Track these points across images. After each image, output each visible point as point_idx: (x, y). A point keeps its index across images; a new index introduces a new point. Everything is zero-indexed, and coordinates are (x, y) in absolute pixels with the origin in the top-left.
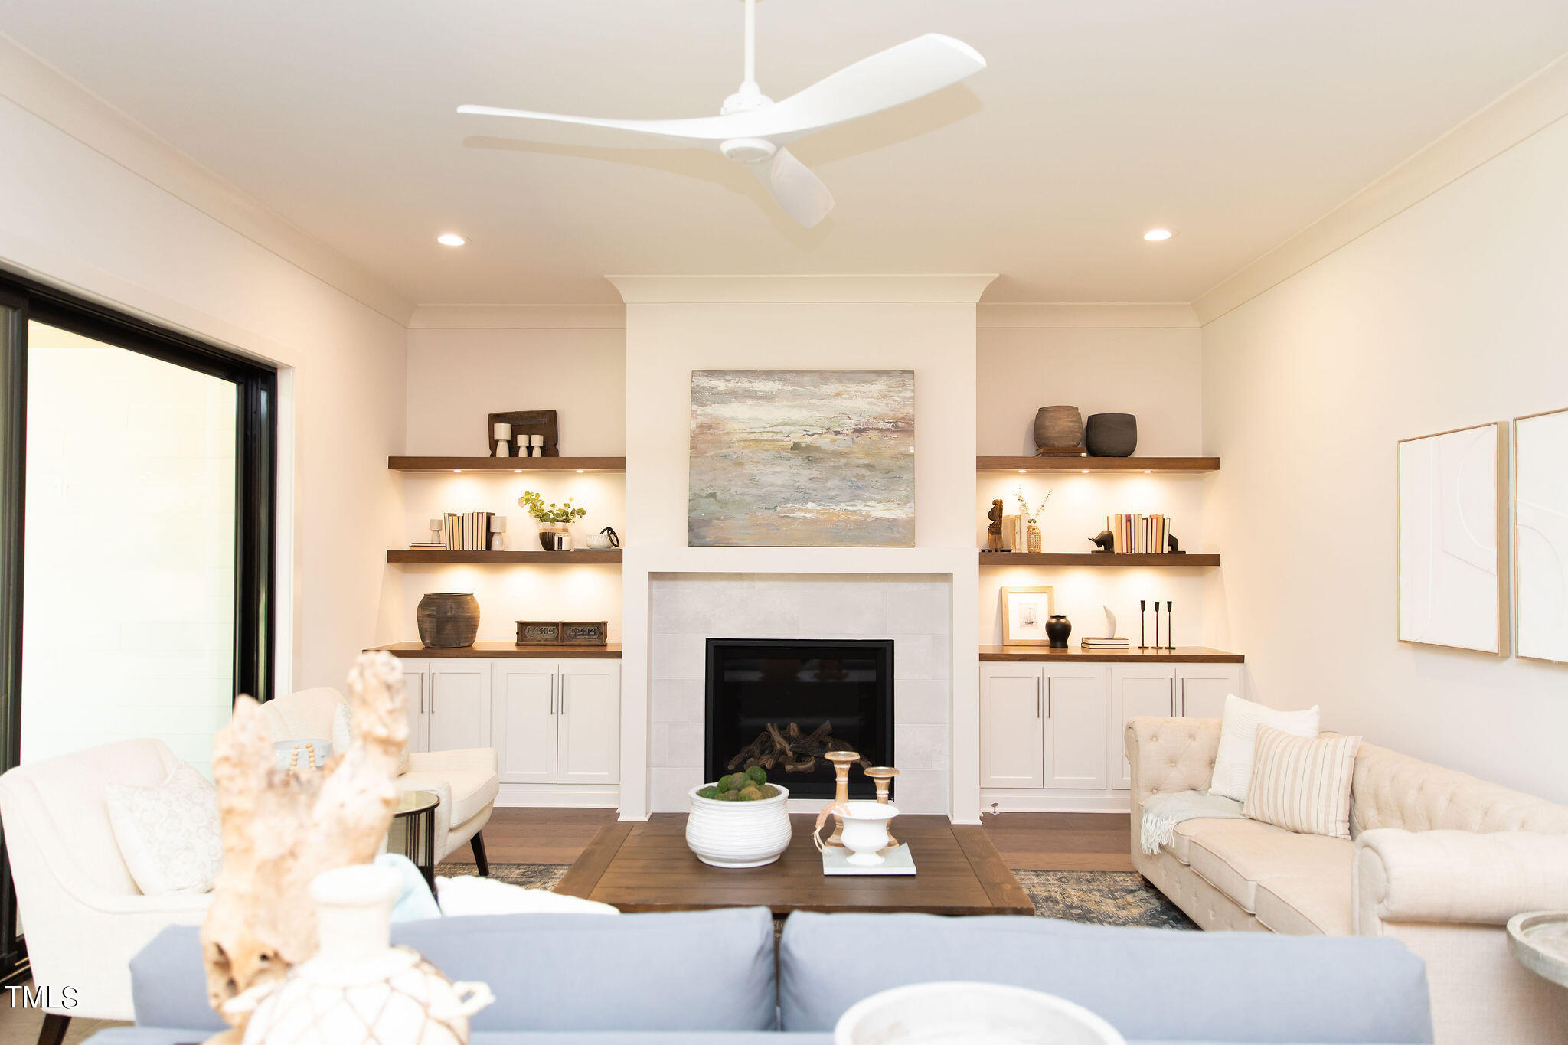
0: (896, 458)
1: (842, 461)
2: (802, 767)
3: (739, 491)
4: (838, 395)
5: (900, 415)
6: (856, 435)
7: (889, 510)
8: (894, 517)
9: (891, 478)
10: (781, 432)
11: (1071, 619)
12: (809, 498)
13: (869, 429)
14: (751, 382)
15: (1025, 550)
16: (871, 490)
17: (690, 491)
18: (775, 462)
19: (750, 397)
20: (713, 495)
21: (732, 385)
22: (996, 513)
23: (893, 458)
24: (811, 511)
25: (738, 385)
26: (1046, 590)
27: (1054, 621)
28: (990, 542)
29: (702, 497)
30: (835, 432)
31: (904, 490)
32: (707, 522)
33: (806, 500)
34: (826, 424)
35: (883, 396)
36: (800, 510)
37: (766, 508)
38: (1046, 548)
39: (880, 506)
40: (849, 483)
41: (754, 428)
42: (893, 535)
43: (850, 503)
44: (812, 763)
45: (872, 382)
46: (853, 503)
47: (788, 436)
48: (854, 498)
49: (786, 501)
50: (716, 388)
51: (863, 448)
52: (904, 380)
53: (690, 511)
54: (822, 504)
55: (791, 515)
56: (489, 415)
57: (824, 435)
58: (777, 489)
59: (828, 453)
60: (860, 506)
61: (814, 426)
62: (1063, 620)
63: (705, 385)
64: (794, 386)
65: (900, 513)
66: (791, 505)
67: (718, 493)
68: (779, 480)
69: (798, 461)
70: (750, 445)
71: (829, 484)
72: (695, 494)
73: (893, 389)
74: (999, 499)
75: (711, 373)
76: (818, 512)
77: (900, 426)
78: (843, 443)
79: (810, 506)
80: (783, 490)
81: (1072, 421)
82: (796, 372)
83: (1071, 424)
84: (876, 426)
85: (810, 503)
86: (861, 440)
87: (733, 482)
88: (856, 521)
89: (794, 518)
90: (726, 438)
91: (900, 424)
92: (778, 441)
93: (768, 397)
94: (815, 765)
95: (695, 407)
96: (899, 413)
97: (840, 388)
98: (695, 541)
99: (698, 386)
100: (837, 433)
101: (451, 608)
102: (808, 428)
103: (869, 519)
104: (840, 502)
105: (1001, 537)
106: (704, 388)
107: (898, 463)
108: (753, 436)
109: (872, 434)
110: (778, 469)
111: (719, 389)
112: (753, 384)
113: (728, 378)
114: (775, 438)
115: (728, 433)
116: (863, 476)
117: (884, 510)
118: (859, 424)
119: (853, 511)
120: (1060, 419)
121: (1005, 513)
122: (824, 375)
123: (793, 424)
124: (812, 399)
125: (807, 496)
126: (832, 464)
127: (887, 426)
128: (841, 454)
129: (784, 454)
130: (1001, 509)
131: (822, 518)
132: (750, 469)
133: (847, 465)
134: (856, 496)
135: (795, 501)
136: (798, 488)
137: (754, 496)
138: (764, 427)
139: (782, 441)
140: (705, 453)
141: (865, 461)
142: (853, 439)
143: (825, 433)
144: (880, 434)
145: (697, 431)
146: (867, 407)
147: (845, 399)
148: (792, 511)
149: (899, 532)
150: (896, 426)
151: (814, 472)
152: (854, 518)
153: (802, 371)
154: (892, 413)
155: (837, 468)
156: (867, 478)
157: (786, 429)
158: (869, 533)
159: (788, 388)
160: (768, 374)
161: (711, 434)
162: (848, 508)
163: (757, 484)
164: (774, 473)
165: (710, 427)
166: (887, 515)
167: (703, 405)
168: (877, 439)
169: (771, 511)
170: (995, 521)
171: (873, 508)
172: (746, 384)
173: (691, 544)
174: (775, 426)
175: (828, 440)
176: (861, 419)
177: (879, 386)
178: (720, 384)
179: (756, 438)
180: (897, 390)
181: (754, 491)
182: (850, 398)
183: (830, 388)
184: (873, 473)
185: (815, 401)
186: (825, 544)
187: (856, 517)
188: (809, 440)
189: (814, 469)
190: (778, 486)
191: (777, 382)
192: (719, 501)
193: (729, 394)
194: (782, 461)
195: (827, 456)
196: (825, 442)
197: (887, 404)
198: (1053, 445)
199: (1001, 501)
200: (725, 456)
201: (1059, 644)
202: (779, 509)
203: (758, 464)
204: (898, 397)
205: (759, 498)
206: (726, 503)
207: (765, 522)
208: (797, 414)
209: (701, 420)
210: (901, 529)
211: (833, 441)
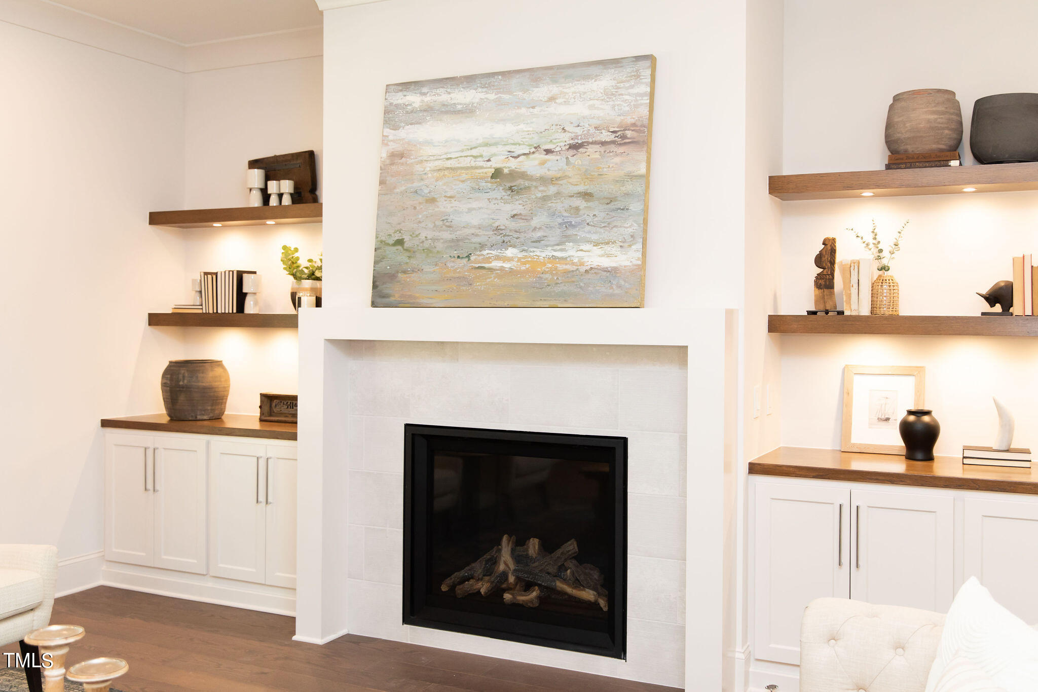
0: (620, 181)
1: (552, 190)
2: (522, 598)
3: (430, 235)
4: (552, 99)
5: (629, 120)
6: (572, 152)
7: (609, 256)
8: (614, 265)
9: (613, 210)
10: (481, 156)
11: (941, 416)
12: (510, 242)
13: (589, 143)
14: (449, 93)
15: (865, 311)
16: (588, 228)
17: (377, 237)
18: (471, 196)
19: (447, 112)
20: (400, 242)
21: (427, 99)
22: (826, 257)
23: (617, 181)
24: (509, 259)
25: (434, 98)
26: (916, 372)
27: (912, 418)
28: (818, 300)
29: (388, 244)
30: (545, 150)
31: (630, 227)
32: (392, 277)
33: (505, 244)
34: (536, 140)
35: (609, 95)
36: (498, 258)
37: (458, 257)
38: (907, 308)
39: (597, 251)
40: (560, 220)
41: (450, 153)
42: (611, 291)
43: (558, 248)
44: (534, 594)
45: (596, 77)
46: (562, 247)
47: (489, 160)
48: (565, 239)
49: (482, 246)
50: (410, 105)
51: (579, 170)
52: (637, 71)
53: (376, 263)
54: (523, 250)
55: (486, 265)
56: (249, 161)
57: (532, 156)
58: (473, 231)
59: (536, 180)
60: (571, 252)
61: (520, 144)
62: (926, 419)
63: (400, 102)
64: (500, 93)
65: (625, 259)
66: (487, 251)
67: (407, 238)
68: (475, 219)
69: (500, 193)
70: (444, 175)
71: (535, 222)
72: (382, 242)
73: (622, 85)
74: (831, 236)
75: (406, 86)
76: (519, 260)
77: (629, 136)
78: (555, 165)
79: (510, 252)
80: (481, 232)
81: (934, 113)
82: (503, 74)
83: (932, 117)
84: (598, 138)
85: (510, 248)
86: (579, 160)
87: (423, 225)
88: (567, 272)
89: (490, 269)
90: (418, 168)
91: (629, 133)
92: (476, 168)
93: (468, 111)
94: (539, 597)
95: (387, 131)
96: (629, 117)
97: (554, 89)
98: (379, 300)
99: (391, 104)
100: (548, 152)
101: (184, 377)
102: (512, 148)
103: (583, 269)
104: (547, 246)
105: (832, 294)
106: (397, 106)
107: (623, 189)
108: (449, 164)
109: (591, 149)
110: (475, 205)
111: (414, 105)
112: (452, 95)
113: (425, 90)
114: (473, 164)
115: (421, 162)
116: (577, 209)
117: (602, 256)
118: (576, 137)
119: (562, 258)
120: (914, 110)
121: (839, 258)
122: (535, 75)
123: (496, 144)
124: (519, 108)
125: (506, 239)
126: (539, 195)
127: (611, 137)
128: (552, 181)
129: (484, 184)
130: (833, 251)
131: (523, 268)
132: (443, 206)
133: (558, 194)
134: (566, 236)
135: (492, 246)
136: (497, 229)
137: (446, 241)
138: (462, 151)
139: (482, 167)
140: (395, 188)
141: (581, 188)
142: (567, 158)
143: (533, 153)
144: (602, 149)
145: (388, 162)
146: (587, 112)
147: (560, 104)
148: (488, 260)
149: (619, 287)
150: (624, 137)
151: (517, 207)
152: (561, 267)
153: (509, 72)
154: (618, 119)
155: (545, 199)
156: (581, 212)
157: (486, 152)
158: (581, 287)
159: (492, 96)
160: (469, 80)
161: (402, 164)
162: (556, 254)
163: (450, 227)
164: (470, 210)
165: (401, 155)
166: (606, 263)
167: (396, 128)
168: (597, 156)
169: (465, 261)
170: (824, 268)
171: (587, 254)
172: (443, 96)
173: (374, 305)
174: (475, 148)
175: (537, 162)
176: (579, 131)
177: (605, 81)
178: (414, 99)
179: (453, 166)
180: (627, 85)
181: (447, 235)
182: (566, 103)
183: (542, 91)
184: (590, 204)
185: (523, 111)
186: (525, 304)
187: (565, 267)
188: (513, 164)
189: (517, 202)
190: (475, 227)
191: (480, 90)
192: (406, 250)
193: (425, 111)
194: (480, 194)
195: (534, 184)
196: (531, 166)
197: (613, 107)
198: (906, 151)
199: (834, 240)
200: (416, 192)
201: (919, 455)
202: (473, 258)
203: (453, 200)
204: (629, 94)
205: (452, 244)
206: (414, 252)
207: (457, 275)
208: (501, 131)
209: (393, 147)
210: (623, 283)
211: (543, 163)
